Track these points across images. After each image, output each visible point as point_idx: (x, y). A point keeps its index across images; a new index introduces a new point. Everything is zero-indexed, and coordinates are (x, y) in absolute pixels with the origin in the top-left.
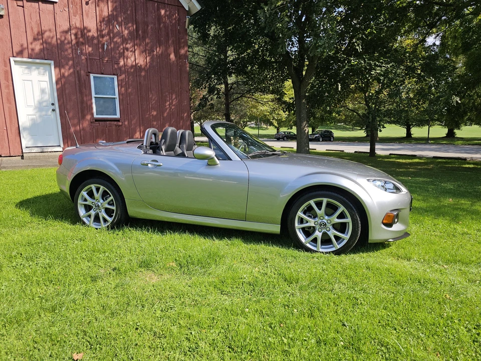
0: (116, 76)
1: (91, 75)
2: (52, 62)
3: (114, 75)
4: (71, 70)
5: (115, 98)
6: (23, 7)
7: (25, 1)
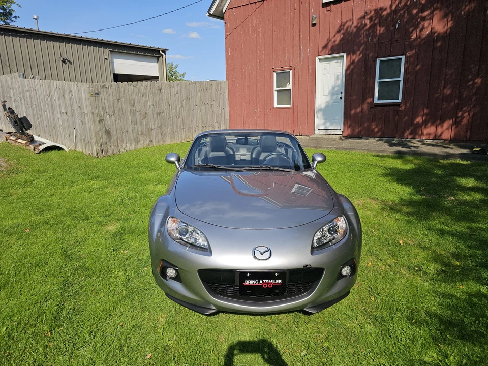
0: (404, 57)
1: (377, 59)
2: (345, 55)
3: (402, 55)
4: (361, 56)
5: (400, 81)
6: (330, 11)
7: (332, 5)
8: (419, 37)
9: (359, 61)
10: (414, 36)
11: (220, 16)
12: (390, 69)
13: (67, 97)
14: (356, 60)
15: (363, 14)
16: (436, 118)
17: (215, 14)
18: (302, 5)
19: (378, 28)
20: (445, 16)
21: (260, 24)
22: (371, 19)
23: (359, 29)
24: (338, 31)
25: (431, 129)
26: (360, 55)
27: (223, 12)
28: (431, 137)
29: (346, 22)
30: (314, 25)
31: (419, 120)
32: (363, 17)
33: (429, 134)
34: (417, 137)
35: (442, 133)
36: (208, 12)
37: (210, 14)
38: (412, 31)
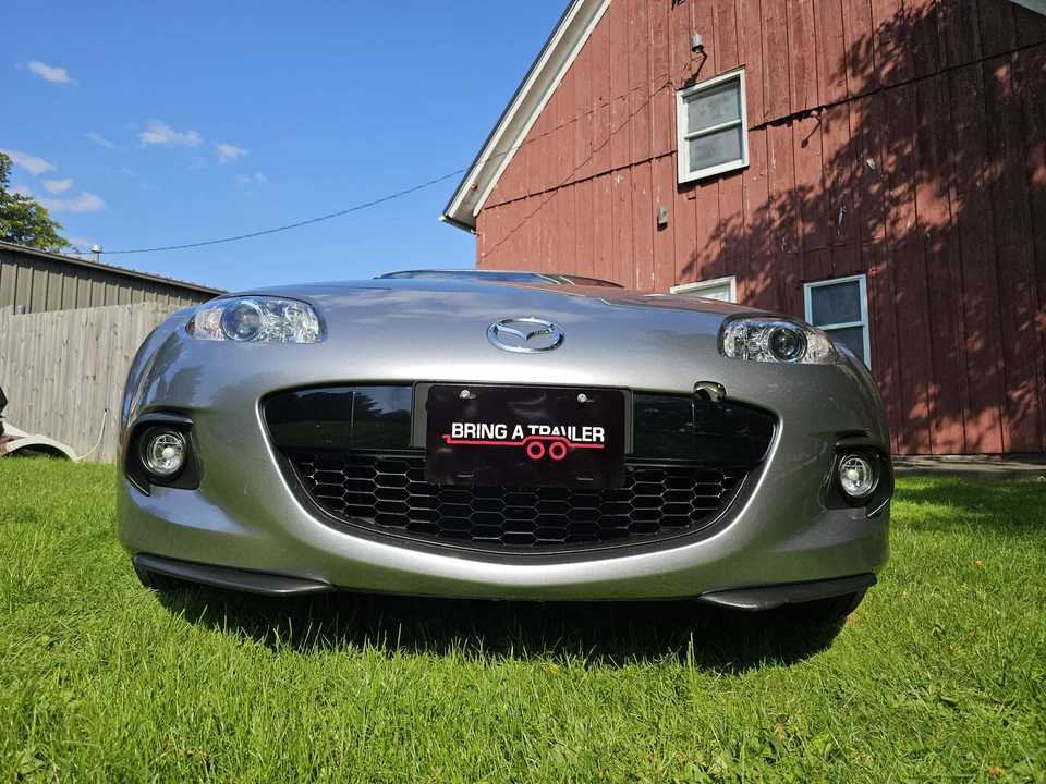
0: (864, 276)
1: (806, 285)
2: (733, 279)
3: (859, 273)
4: (769, 281)
5: (861, 327)
6: (695, 198)
7: (698, 187)
8: (890, 237)
9: (764, 292)
10: (880, 234)
11: (466, 223)
12: (835, 304)
13: (103, 341)
14: (759, 290)
15: (763, 200)
16: (960, 404)
17: (460, 218)
18: (635, 193)
19: (800, 225)
20: (942, 192)
21: (550, 231)
22: (782, 209)
23: (757, 230)
24: (713, 238)
25: (952, 431)
26: (765, 279)
27: (475, 214)
28: (957, 448)
29: (731, 218)
30: (662, 227)
31: (920, 410)
32: (766, 207)
33: (950, 443)
34: (921, 450)
35: (980, 438)
36: (444, 213)
37: (448, 217)
38: (875, 226)
